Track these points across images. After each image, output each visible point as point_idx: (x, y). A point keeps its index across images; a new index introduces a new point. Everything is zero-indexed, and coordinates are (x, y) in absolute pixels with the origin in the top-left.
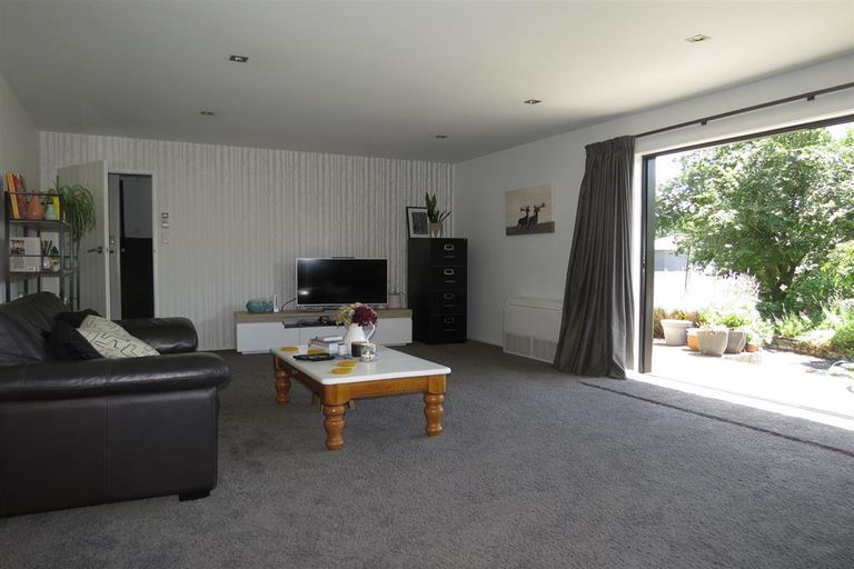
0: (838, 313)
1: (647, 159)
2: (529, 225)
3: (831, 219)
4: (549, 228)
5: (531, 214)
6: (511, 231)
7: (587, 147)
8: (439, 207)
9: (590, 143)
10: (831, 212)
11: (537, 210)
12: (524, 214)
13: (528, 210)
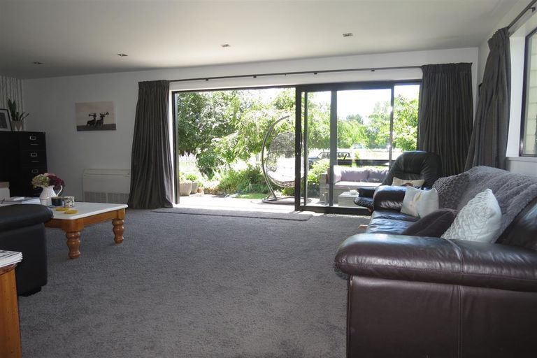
0: (219, 172)
1: (174, 93)
2: (96, 124)
3: (213, 127)
4: (112, 127)
5: (98, 118)
6: (80, 128)
7: (140, 83)
8: (19, 110)
9: (142, 81)
10: (213, 122)
11: (102, 116)
12: (92, 118)
13: (95, 116)
